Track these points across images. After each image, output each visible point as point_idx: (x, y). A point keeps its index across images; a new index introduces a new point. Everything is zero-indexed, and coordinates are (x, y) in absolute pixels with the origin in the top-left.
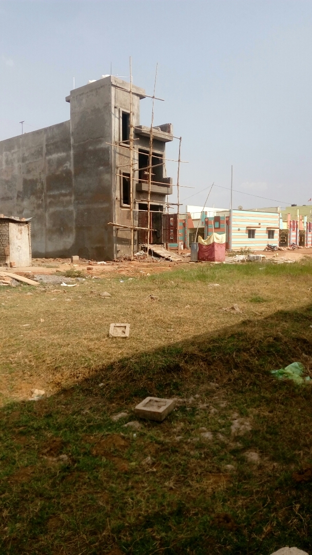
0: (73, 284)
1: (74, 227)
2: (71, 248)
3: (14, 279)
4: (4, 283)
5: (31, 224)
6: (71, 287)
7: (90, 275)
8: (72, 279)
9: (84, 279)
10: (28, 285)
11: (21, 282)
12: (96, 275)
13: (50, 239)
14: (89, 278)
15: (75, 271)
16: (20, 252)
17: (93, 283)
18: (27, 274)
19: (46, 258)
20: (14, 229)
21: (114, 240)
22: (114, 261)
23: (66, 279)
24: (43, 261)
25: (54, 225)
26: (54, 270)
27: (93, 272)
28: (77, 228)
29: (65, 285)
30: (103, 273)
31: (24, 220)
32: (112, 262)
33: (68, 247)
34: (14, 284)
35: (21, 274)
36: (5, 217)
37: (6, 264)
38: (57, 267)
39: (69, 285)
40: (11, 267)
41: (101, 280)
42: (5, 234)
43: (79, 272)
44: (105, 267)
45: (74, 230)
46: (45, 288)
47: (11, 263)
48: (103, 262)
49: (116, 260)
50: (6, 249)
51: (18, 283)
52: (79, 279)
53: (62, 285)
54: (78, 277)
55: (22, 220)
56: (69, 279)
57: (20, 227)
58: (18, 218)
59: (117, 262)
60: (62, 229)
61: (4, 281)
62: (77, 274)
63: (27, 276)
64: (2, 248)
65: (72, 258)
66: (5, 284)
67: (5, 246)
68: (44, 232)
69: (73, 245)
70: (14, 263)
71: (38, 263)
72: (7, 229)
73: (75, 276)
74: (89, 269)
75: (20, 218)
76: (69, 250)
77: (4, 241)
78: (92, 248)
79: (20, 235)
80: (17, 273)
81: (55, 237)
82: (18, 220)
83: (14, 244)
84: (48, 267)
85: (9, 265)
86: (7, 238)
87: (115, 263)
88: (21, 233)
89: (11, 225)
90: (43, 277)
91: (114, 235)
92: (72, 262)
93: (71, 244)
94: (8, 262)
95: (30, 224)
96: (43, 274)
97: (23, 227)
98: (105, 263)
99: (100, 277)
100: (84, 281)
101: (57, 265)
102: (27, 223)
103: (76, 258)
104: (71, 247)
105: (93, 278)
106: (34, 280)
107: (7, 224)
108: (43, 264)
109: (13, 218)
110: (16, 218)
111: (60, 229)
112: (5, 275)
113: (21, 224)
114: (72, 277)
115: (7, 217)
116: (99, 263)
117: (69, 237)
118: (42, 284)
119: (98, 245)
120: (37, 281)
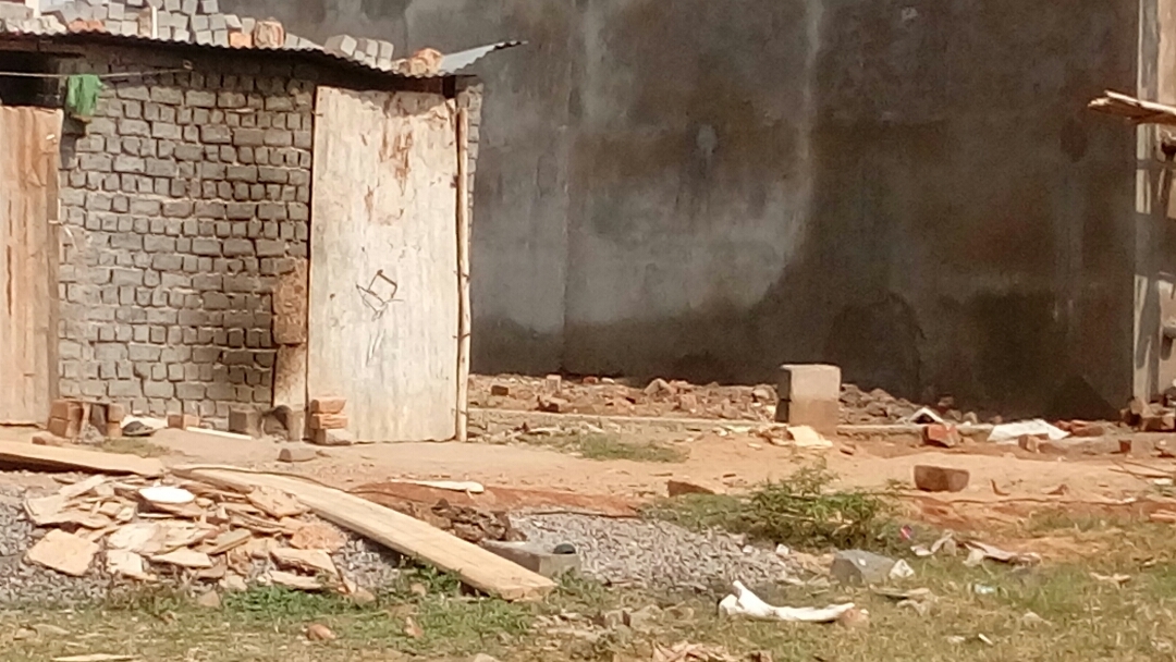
0: (816, 600)
1: (803, 126)
2: (775, 301)
3: (357, 535)
4: (285, 567)
5: (477, 101)
6: (804, 627)
7: (948, 538)
8: (805, 558)
9: (901, 569)
10: (468, 588)
11: (417, 564)
12: (995, 534)
13: (606, 225)
14: (942, 553)
15: (827, 490)
16: (388, 318)
17: (979, 601)
18: (453, 501)
19: (567, 375)
20: (355, 141)
21: (1142, 241)
22: (1135, 421)
23: (753, 554)
24: (548, 398)
25: (643, 111)
26: (651, 478)
27: (973, 512)
28: (827, 129)
29: (754, 605)
30: (1051, 519)
31: (433, 63)
32: (1112, 434)
33: (752, 292)
34: (361, 578)
35: (404, 498)
36: (293, 43)
37: (281, 415)
38: (667, 456)
39: (786, 613)
40: (314, 435)
41: (1043, 579)
42: (280, 173)
43: (861, 507)
44: (1059, 468)
45: (805, 152)
46: (600, 621)
47: (312, 409)
48: (1037, 427)
49: (1148, 411)
50: (284, 291)
51: (390, 573)
52: (861, 558)
53: (728, 603)
54: (848, 540)
55: (417, 68)
56: (780, 559)
57: (396, 125)
58: (388, 48)
59: (1155, 426)
60: (706, 137)
61: (285, 554)
62: (840, 521)
63: (454, 515)
64: (259, 284)
65: (783, 383)
66: (290, 578)
67: (276, 267)
68: (563, 161)
69: (789, 276)
70: (338, 407)
71: (516, 411)
72: (303, 136)
73: (825, 538)
74: (935, 480)
75: (402, 52)
76: (758, 311)
77: (272, 229)
78: (947, 304)
79: (391, 183)
80: (375, 492)
81: (645, 201)
82: (385, 66)
83: (345, 254)
84: (598, 450)
85: (299, 425)
86: (298, 211)
87: (1138, 438)
88: (403, 171)
89: (335, 102)
90: (571, 531)
91: (1141, 204)
92: (783, 414)
93: (777, 269)
94: (291, 398)
95: (472, 101)
96: (568, 502)
97: (418, 124)
98: (1056, 433)
99: (1029, 550)
100: (905, 583)
101: (666, 438)
102: (448, 86)
103: (816, 381)
104: (771, 294)
105: (976, 555)
106: (508, 554)
107: (303, 99)
108: (554, 425)
109: (347, 47)
110: (372, 46)
111: (690, 139)
112: (288, 507)
113: (409, 98)
114: (799, 546)
115: (306, 44)
116: (1004, 431)
117: (759, 202)
118: (570, 586)
119: (998, 283)
120: (531, 562)
